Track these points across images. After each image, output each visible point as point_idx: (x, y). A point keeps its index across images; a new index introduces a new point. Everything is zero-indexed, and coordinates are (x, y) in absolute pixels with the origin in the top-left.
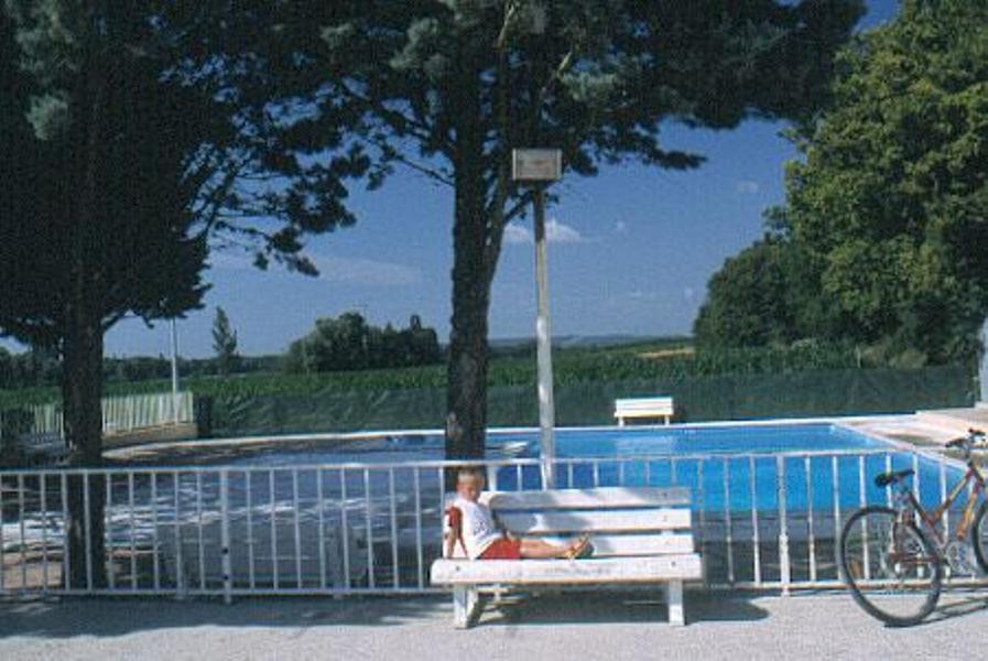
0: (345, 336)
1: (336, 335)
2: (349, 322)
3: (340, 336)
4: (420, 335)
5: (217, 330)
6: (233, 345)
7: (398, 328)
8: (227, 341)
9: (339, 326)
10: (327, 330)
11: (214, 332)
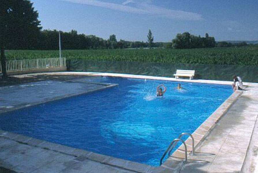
0: (184, 38)
1: (181, 38)
2: (185, 35)
3: (183, 38)
4: (209, 39)
5: (149, 36)
6: (152, 40)
7: (201, 37)
8: (151, 39)
9: (182, 36)
10: (179, 37)
11: (148, 36)
